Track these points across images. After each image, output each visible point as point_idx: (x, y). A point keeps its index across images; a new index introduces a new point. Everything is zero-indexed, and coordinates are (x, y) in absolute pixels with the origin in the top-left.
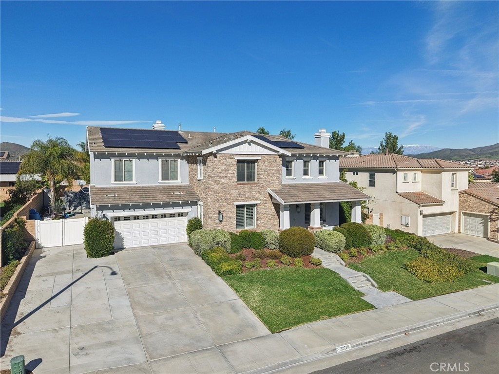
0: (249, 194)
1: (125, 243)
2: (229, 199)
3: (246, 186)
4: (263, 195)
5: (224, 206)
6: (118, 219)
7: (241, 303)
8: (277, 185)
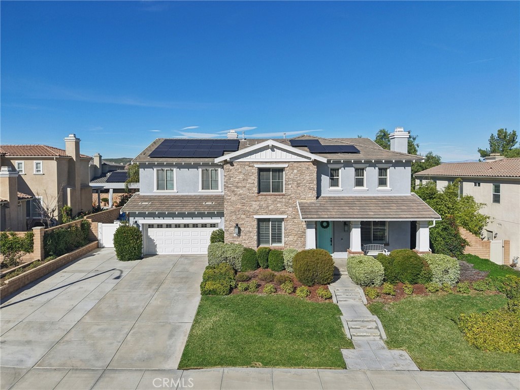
0: (272, 206)
1: (158, 250)
2: (249, 212)
3: (269, 197)
4: (291, 209)
5: (243, 219)
6: (151, 226)
7: (188, 327)
8: (310, 197)
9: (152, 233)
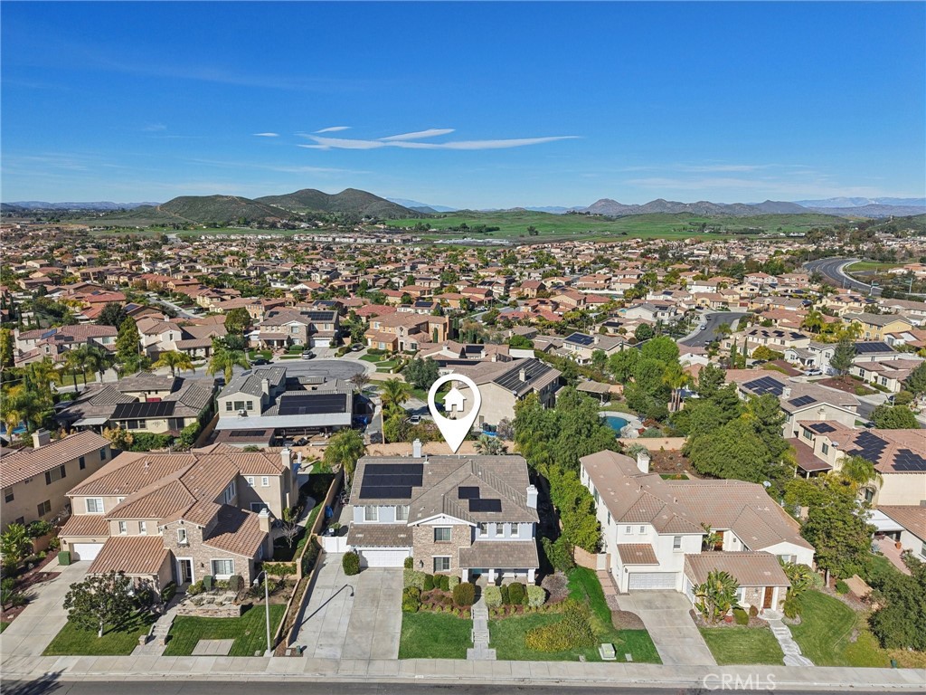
0: (443, 550)
1: (369, 565)
2: (429, 553)
3: (441, 545)
5: (425, 558)
7: (399, 635)
8: (467, 545)
9: (364, 554)
